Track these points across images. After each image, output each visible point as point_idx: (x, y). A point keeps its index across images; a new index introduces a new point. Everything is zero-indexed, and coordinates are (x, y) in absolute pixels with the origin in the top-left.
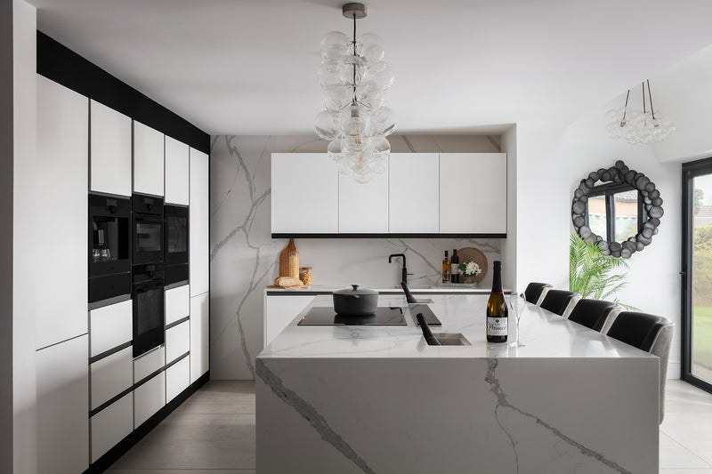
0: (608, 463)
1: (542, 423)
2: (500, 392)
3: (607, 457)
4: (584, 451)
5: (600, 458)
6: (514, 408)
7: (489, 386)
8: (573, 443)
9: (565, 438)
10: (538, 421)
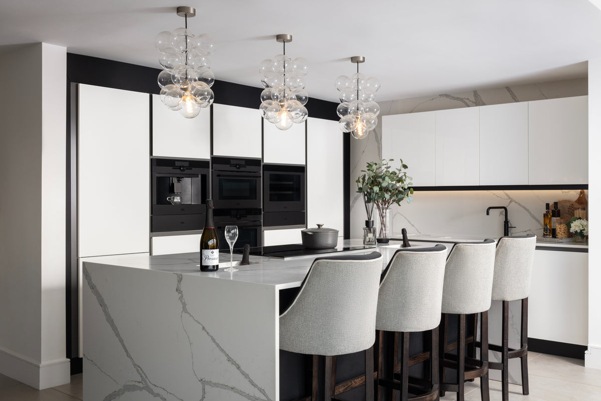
0: (243, 373)
1: (206, 331)
2: (183, 301)
3: (242, 368)
4: (230, 359)
5: (239, 368)
6: (191, 316)
7: (177, 295)
8: (222, 350)
9: (218, 345)
10: (203, 328)
